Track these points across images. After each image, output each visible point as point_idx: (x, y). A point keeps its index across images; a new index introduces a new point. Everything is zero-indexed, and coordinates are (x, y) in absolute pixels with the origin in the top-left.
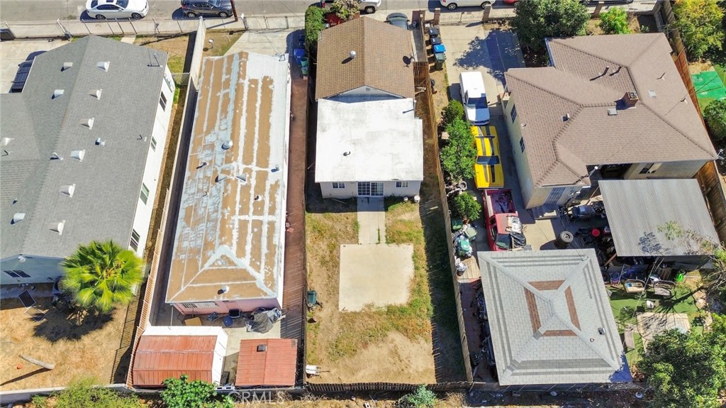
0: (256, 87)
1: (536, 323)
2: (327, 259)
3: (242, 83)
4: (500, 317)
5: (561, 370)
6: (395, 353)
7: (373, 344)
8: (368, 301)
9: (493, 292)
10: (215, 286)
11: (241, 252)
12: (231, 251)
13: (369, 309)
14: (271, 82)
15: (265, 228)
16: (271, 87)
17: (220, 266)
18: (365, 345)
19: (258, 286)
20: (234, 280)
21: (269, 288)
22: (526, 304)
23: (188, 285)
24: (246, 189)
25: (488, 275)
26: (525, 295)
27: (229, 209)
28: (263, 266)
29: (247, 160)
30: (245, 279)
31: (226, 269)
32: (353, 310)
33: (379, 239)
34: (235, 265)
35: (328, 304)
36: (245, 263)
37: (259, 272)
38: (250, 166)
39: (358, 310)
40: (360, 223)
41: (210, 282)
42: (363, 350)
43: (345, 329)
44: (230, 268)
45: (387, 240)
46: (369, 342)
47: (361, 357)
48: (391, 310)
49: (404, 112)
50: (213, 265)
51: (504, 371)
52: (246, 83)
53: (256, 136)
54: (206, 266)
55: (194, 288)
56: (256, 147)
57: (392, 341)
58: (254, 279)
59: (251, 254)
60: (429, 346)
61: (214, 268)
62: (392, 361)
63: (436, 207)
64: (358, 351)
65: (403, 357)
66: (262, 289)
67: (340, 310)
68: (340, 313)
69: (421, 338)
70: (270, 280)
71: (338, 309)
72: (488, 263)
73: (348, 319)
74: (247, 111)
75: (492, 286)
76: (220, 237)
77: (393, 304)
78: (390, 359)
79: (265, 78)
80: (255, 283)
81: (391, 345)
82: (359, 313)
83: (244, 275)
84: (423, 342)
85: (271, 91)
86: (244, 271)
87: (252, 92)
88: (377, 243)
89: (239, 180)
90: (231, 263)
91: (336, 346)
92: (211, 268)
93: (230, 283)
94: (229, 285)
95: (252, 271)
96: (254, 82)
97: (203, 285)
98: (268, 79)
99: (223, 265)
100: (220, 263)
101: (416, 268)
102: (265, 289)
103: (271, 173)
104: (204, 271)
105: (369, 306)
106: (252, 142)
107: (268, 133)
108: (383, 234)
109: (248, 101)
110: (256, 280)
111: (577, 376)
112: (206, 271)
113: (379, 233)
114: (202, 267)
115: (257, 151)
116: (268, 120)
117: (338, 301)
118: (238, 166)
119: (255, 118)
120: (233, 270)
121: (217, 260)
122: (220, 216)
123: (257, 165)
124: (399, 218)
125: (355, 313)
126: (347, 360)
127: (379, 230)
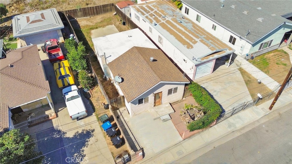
0: (191, 41)
3: (198, 38)
7: (99, 22)
11: (147, 6)
14: (188, 48)
15: (145, 13)
16: (186, 46)
24: (160, 16)
26: (45, 18)
27: (160, 10)
28: (139, 8)
29: (168, 22)
32: (109, 25)
35: (118, 25)
38: (165, 21)
39: (107, 26)
43: (109, 22)
46: (101, 22)
47: (102, 19)
49: (111, 56)
52: (197, 40)
53: (172, 28)
56: (169, 26)
65: (89, 22)
68: (113, 24)
69: (84, 26)
74: (185, 32)
77: (96, 29)
78: (93, 21)
79: (192, 47)
85: (184, 44)
87: (191, 39)
89: (165, 16)
96: (195, 42)
98: (190, 47)
105: (104, 27)
106: (172, 26)
107: (169, 32)
109: (189, 35)
115: (167, 25)
116: (173, 35)
117: (115, 26)
118: (169, 19)
119: (179, 33)
123: (163, 22)
126: (106, 18)
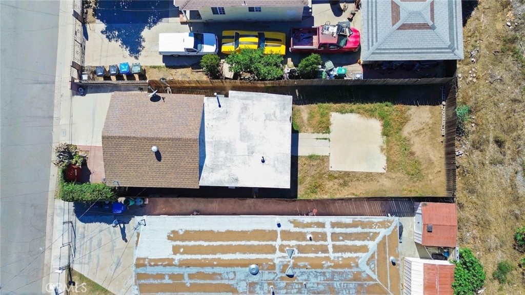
0: (183, 247)
1: (424, 26)
2: (341, 181)
3: (179, 261)
4: (416, 51)
5: (454, 16)
6: (418, 133)
7: (412, 148)
8: (379, 150)
9: (396, 53)
10: (390, 268)
11: (364, 249)
12: (363, 257)
13: (384, 149)
14: (173, 232)
15: (338, 230)
16: (181, 233)
17: (375, 265)
18: (412, 154)
19: (390, 233)
20: (385, 253)
21: (391, 224)
22: (410, 31)
23: (389, 291)
24: (301, 249)
25: (382, 55)
26: (402, 31)
27: (324, 262)
28: (373, 230)
29: (272, 250)
30: (385, 244)
31: (377, 260)
32: (385, 162)
33: (326, 139)
34: (374, 252)
35: (380, 180)
36: (372, 245)
37: (379, 233)
38: (277, 247)
39: (386, 158)
40: (310, 154)
41: (386, 273)
42: (416, 155)
43: (400, 168)
44: (376, 257)
45: (326, 133)
46: (410, 151)
47: (421, 157)
48: (385, 134)
49: (220, 106)
50: (374, 271)
51: (455, 55)
52: (178, 258)
53: (243, 243)
54: (375, 277)
55: (391, 286)
56: (256, 243)
57: (409, 134)
58: (384, 237)
59: (364, 240)
60: (413, 108)
61: (376, 270)
62: (424, 135)
63: (297, 91)
64: (416, 159)
65: (421, 127)
66: (392, 230)
67: (385, 171)
68: (387, 171)
69: (407, 113)
70: (383, 225)
71: (384, 173)
72: (373, 53)
73: (392, 165)
74: (215, 254)
75: (391, 53)
76: (350, 267)
77: (381, 131)
78: (422, 136)
79: (169, 238)
80: (388, 236)
81: (412, 134)
82: (388, 157)
83: (381, 245)
84: (410, 112)
85: (187, 232)
86: (379, 245)
87: (188, 250)
88: (329, 141)
89: (293, 255)
90: (373, 256)
91: (413, 175)
92: (376, 273)
93: (388, 256)
94: (389, 257)
95: (378, 239)
96: (176, 250)
97: (389, 278)
98: (172, 236)
99: (374, 263)
100: (373, 266)
101: (352, 112)
102: (392, 228)
103: (282, 228)
104: (378, 279)
105: (382, 150)
106: (250, 246)
107: (238, 232)
108: (321, 135)
109: (201, 254)
110: (385, 235)
111: (458, 7)
112: (379, 276)
113: (320, 139)
114: (375, 280)
115: (260, 241)
116: (222, 233)
117: (378, 173)
118: (277, 258)
119: (221, 246)
120: (378, 255)
121: (370, 269)
122: (331, 270)
123: (275, 240)
124: (306, 122)
125: (387, 160)
126: (423, 167)
127: (317, 139)
